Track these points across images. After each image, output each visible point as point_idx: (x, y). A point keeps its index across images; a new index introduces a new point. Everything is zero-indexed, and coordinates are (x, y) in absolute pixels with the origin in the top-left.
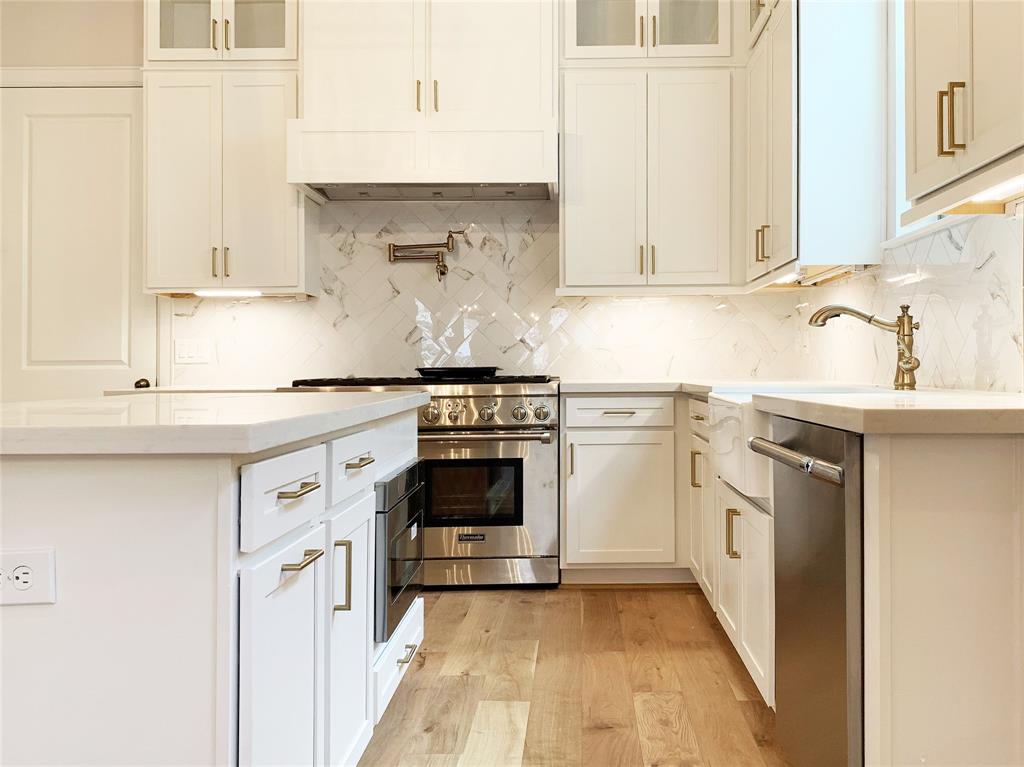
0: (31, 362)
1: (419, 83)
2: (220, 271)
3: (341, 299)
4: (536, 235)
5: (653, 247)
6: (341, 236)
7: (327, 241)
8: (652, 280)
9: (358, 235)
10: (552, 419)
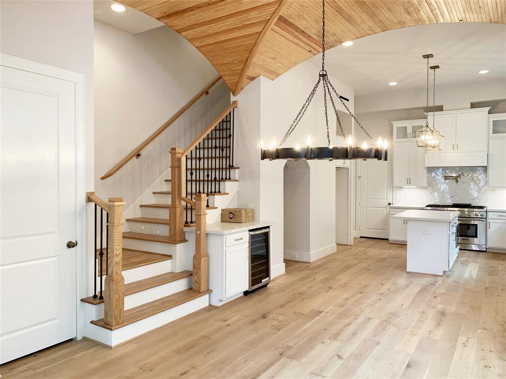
0: (367, 199)
1: (454, 145)
2: (408, 183)
3: (432, 188)
10: (485, 217)
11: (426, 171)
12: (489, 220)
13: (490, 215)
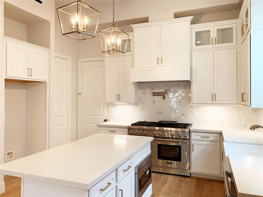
0: (87, 115)
1: (158, 58)
2: (118, 99)
3: (143, 104)
4: (187, 89)
5: (215, 94)
6: (143, 90)
7: (140, 92)
8: (215, 102)
9: (147, 90)
10: (188, 137)
11: (134, 86)
12: (192, 142)
13: (193, 136)
